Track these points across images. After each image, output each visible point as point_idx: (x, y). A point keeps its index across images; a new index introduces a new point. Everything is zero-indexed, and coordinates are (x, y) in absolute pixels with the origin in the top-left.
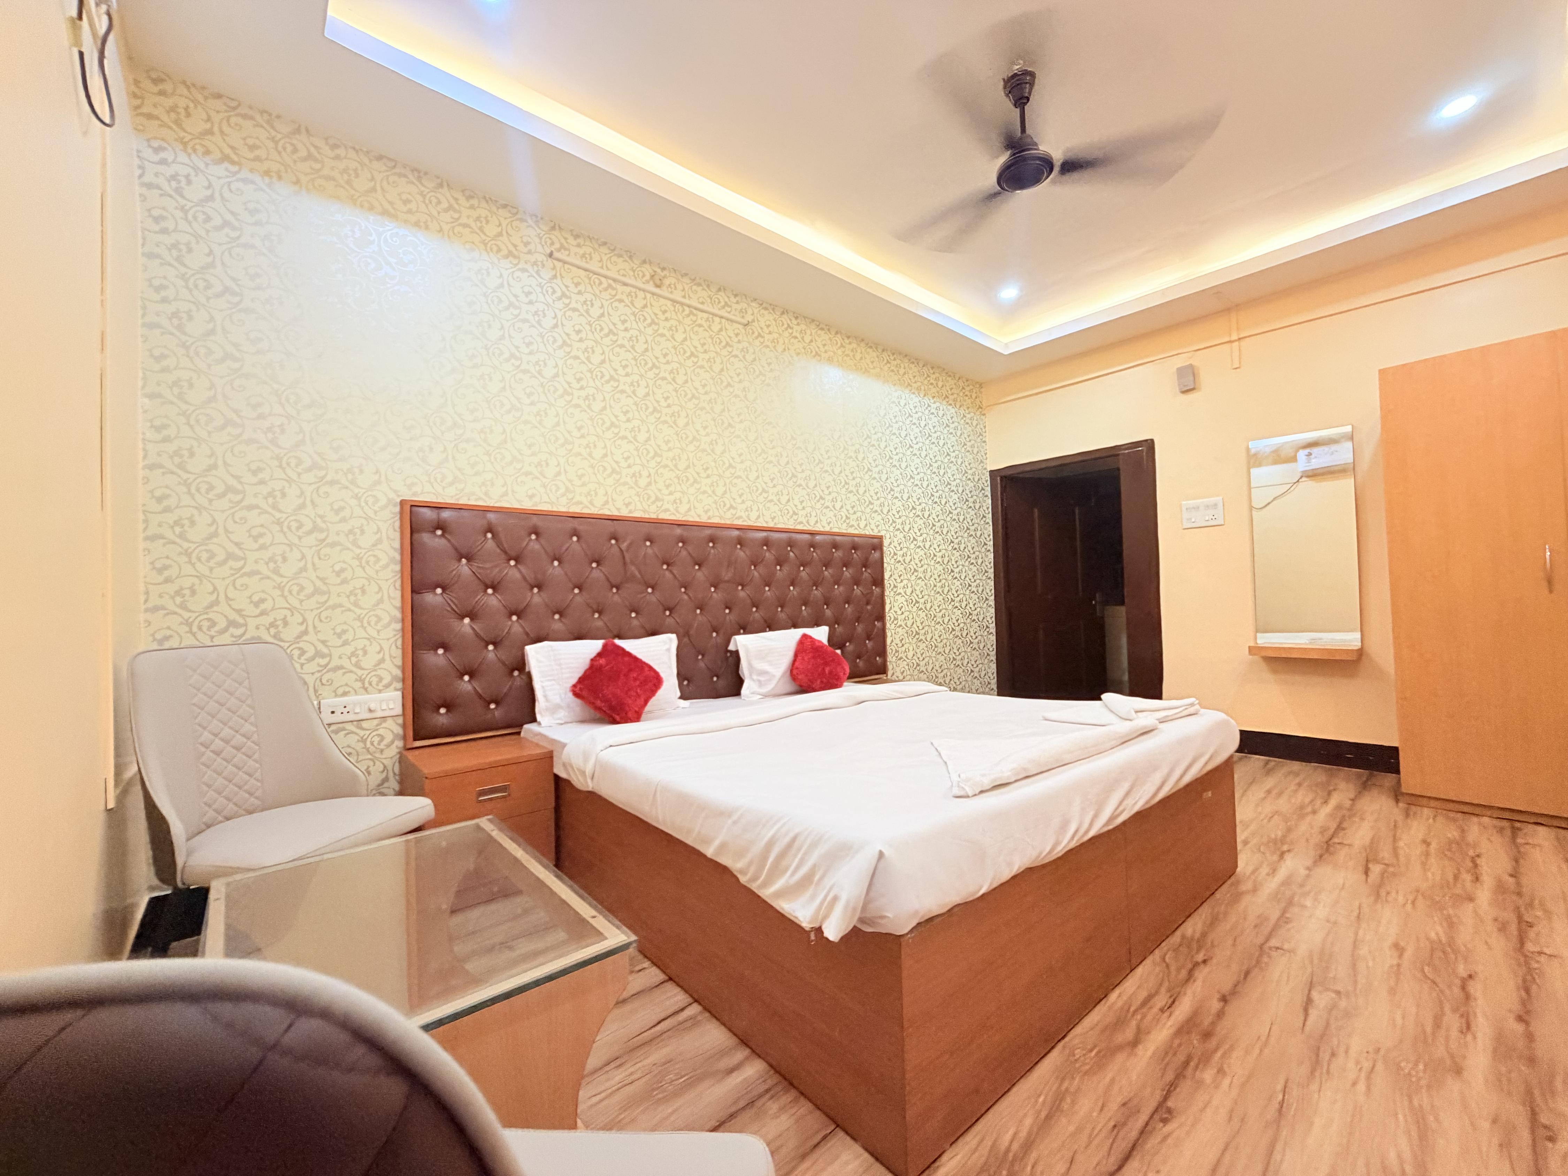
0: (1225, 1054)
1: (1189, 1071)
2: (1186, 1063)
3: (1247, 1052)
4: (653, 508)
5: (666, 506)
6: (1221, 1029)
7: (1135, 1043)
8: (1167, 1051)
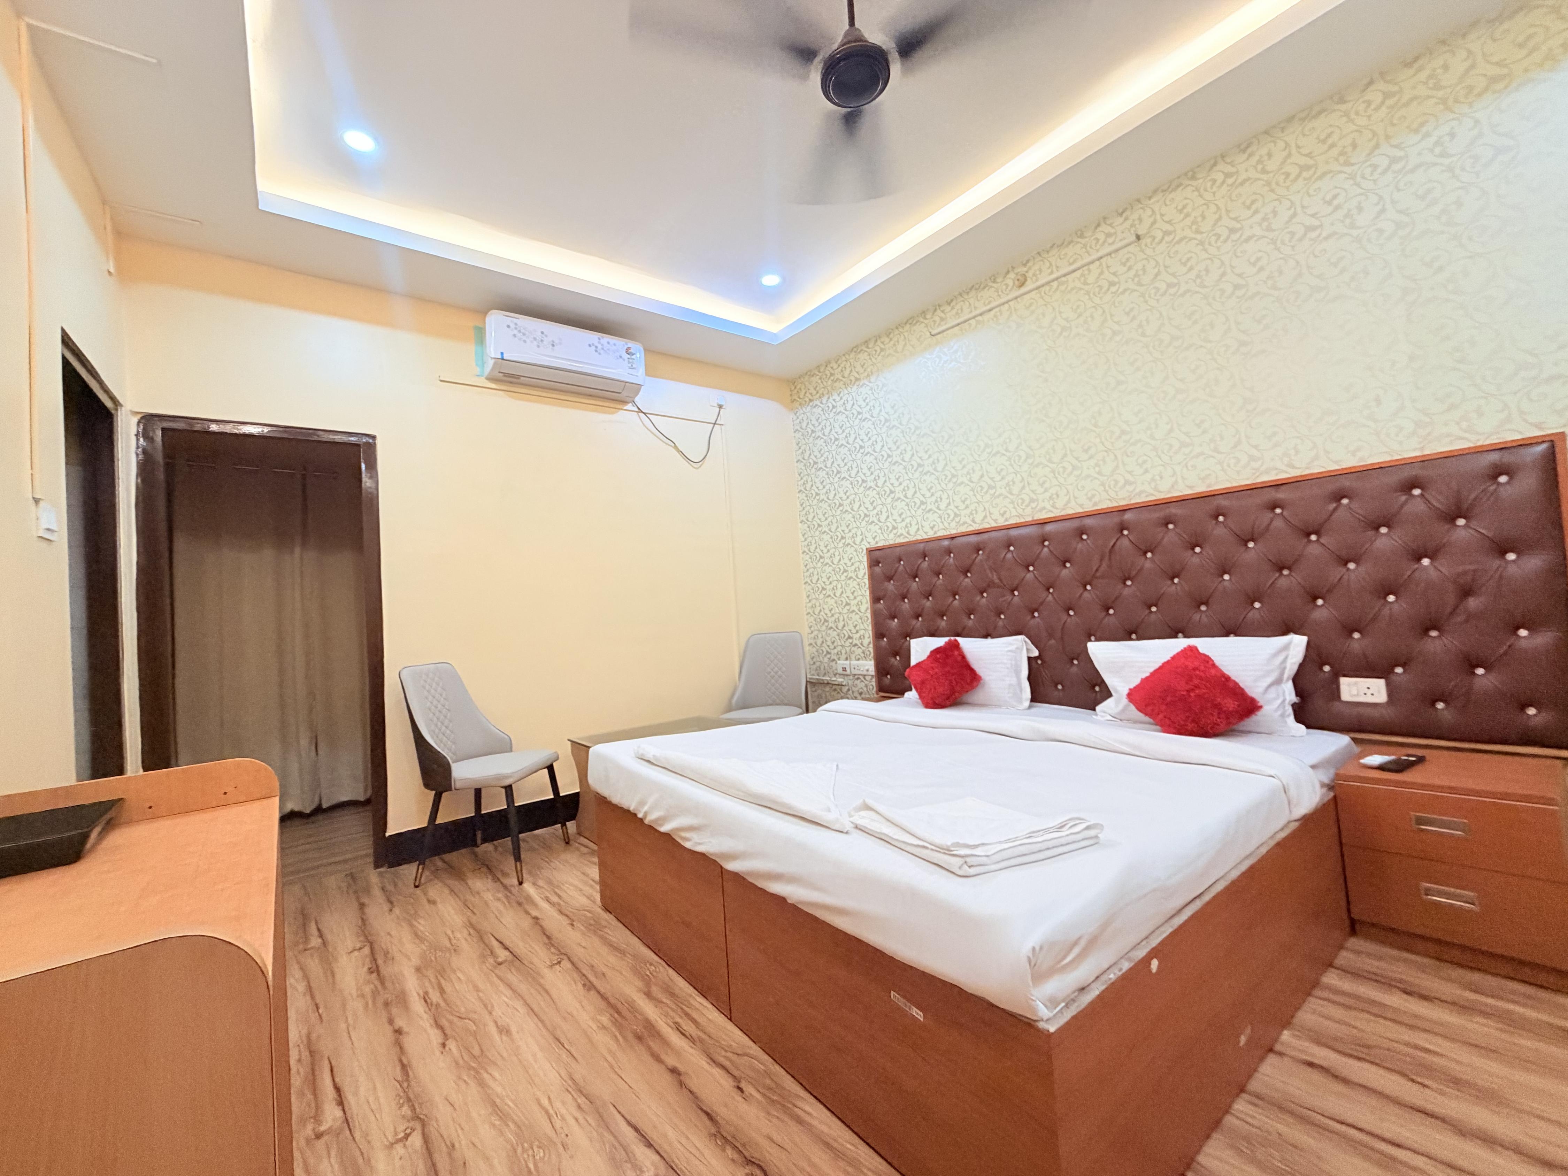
0: (616, 1037)
1: (611, 1011)
2: (618, 1013)
3: (610, 1051)
4: (1028, 511)
5: (1041, 505)
6: (640, 1048)
7: (648, 995)
8: (633, 1008)
